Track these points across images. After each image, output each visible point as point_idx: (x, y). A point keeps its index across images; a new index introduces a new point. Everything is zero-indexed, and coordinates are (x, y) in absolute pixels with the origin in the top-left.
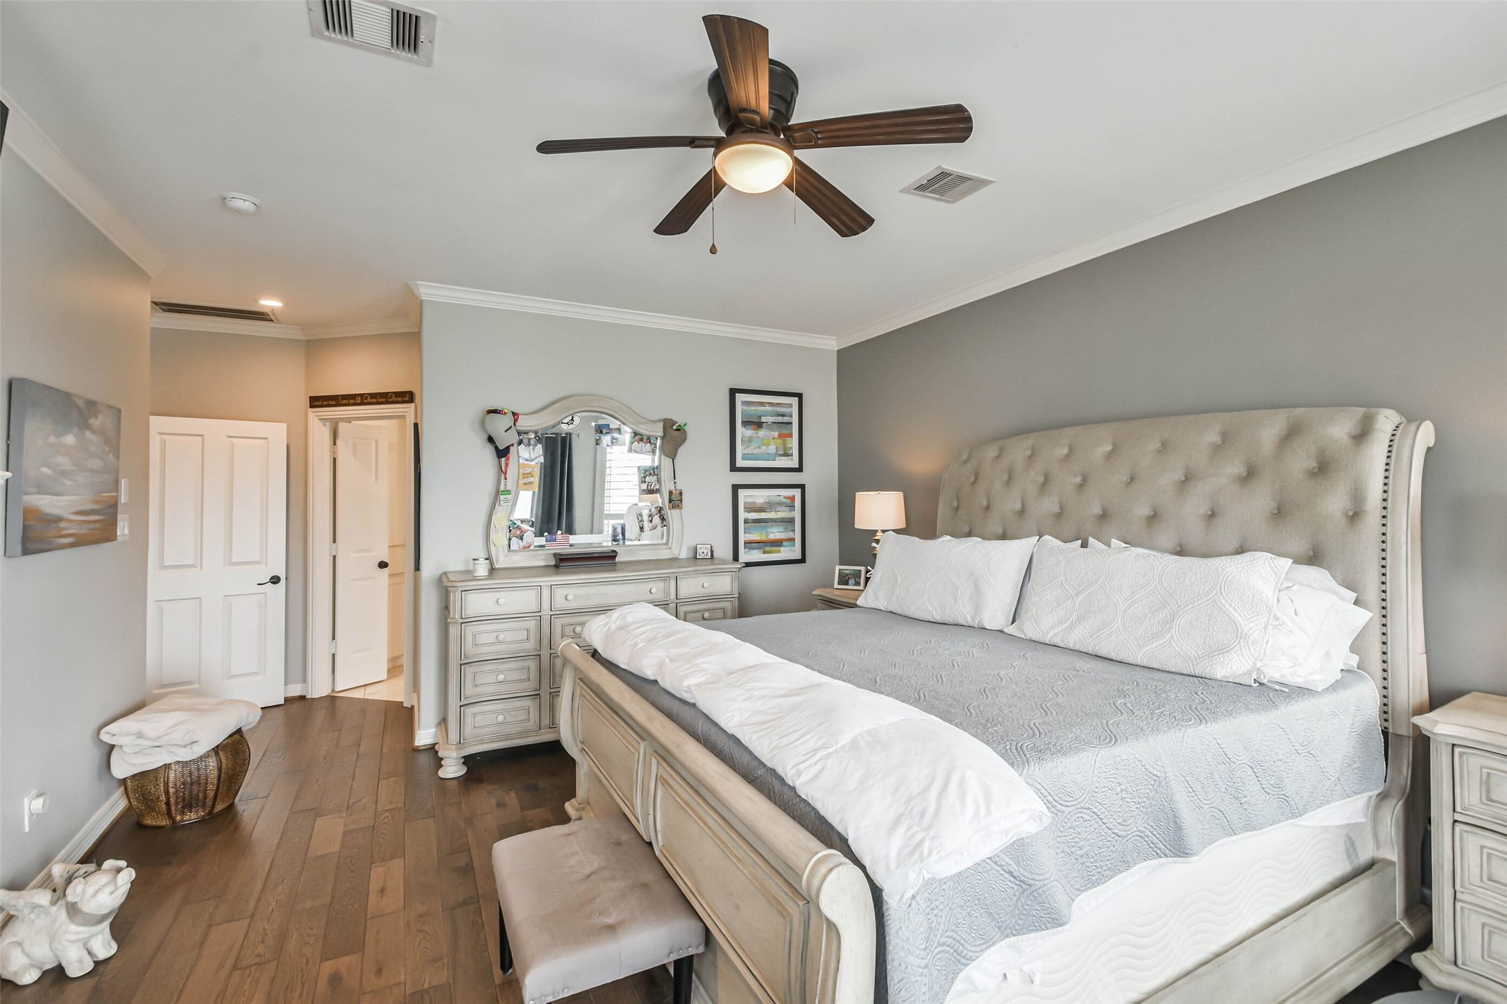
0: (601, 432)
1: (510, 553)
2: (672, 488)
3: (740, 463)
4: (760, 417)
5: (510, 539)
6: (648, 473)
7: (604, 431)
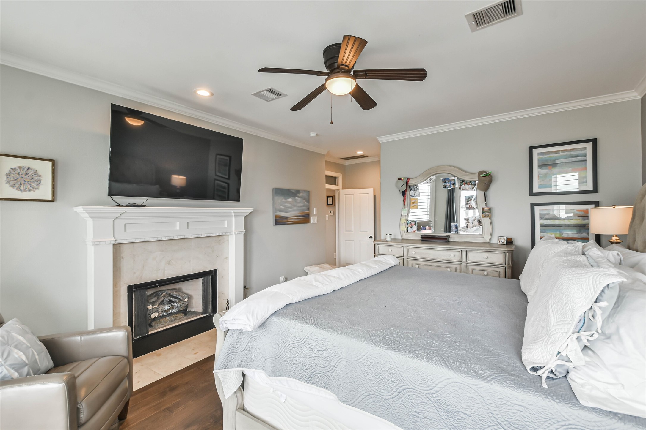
0: (445, 182)
1: (407, 233)
2: (484, 206)
3: (536, 190)
4: (555, 160)
5: (408, 228)
6: (469, 199)
7: (447, 181)
